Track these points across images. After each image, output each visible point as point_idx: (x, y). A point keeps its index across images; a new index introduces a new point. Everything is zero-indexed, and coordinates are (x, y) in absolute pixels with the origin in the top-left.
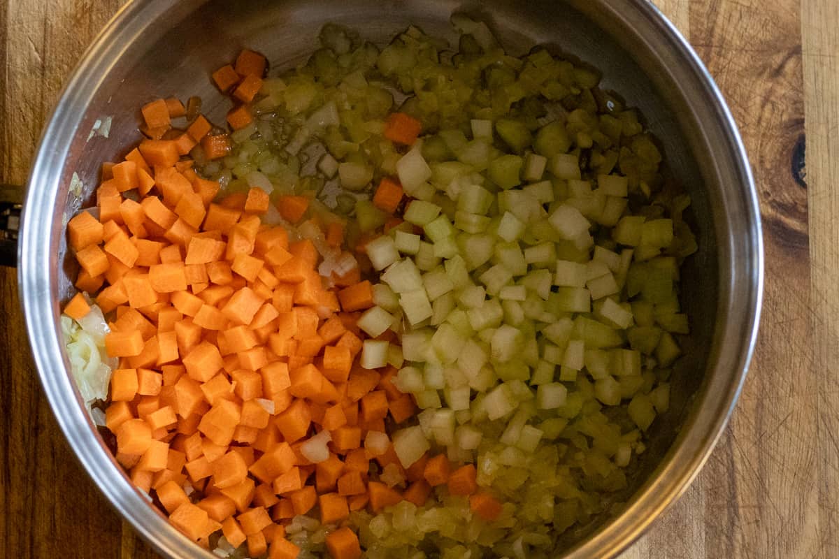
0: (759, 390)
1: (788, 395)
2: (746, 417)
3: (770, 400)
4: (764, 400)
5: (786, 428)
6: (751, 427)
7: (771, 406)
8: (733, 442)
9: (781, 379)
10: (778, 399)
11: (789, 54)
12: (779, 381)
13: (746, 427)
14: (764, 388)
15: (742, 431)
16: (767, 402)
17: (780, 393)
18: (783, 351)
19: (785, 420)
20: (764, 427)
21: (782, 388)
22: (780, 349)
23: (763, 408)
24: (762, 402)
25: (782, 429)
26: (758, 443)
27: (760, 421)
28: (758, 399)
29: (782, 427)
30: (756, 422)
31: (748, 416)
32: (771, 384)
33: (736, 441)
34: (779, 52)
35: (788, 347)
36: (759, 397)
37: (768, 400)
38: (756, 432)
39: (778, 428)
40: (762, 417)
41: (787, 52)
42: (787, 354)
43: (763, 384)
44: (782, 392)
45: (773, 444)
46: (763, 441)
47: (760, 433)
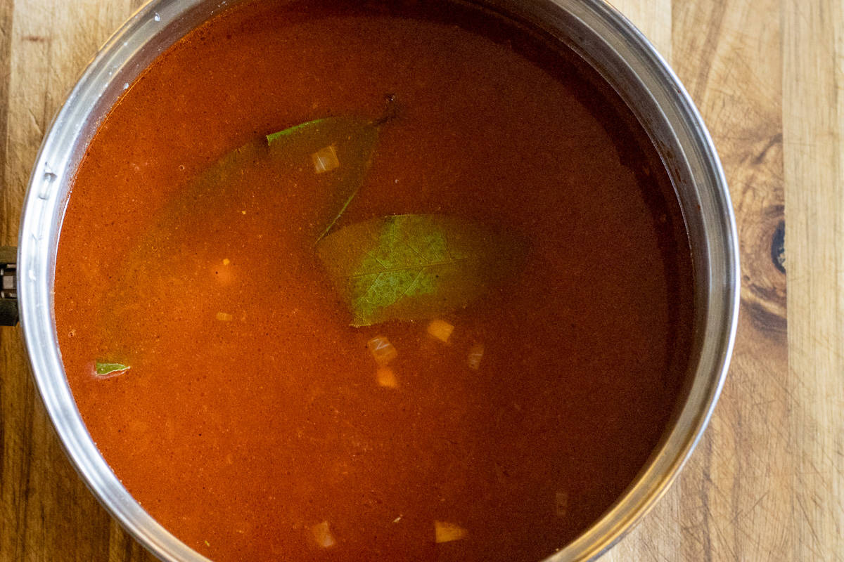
0: (736, 470)
1: (764, 475)
2: (722, 496)
3: (746, 480)
4: (741, 480)
5: (763, 507)
6: (728, 506)
7: (747, 486)
8: (710, 520)
9: (758, 459)
10: (755, 479)
11: (770, 142)
12: (756, 460)
13: (722, 506)
14: (741, 468)
15: (718, 508)
16: (743, 482)
17: (756, 473)
18: (761, 433)
19: (761, 499)
20: (740, 507)
21: (759, 468)
22: (757, 430)
23: (739, 487)
24: (739, 482)
25: (758, 508)
26: (734, 521)
27: (736, 500)
28: (735, 478)
29: (757, 506)
30: (733, 501)
31: (725, 494)
32: (748, 464)
33: (713, 519)
34: (760, 139)
35: (765, 428)
36: (736, 476)
37: (744, 479)
38: (733, 511)
39: (754, 507)
40: (738, 497)
41: (769, 140)
42: (763, 435)
43: (740, 463)
44: (758, 472)
45: (749, 523)
46: (739, 520)
47: (736, 512)
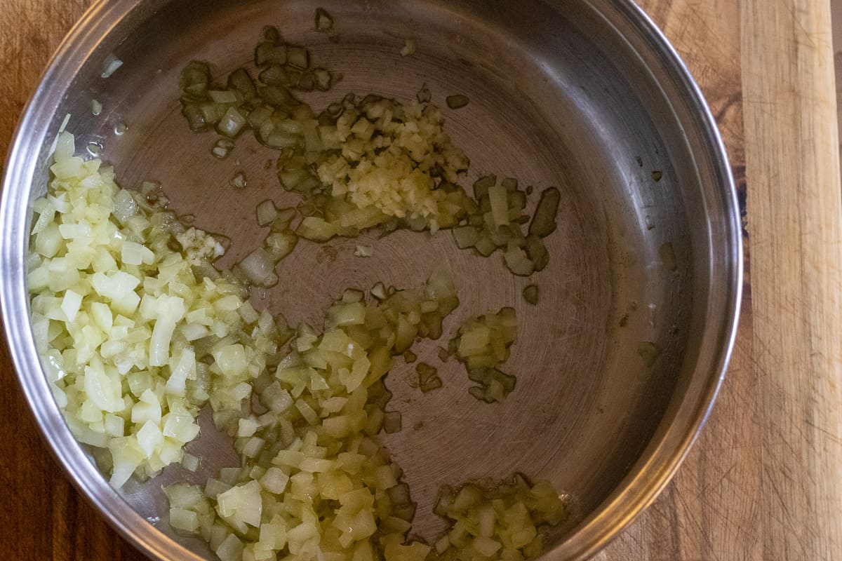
0: (701, 442)
1: (731, 447)
2: (688, 469)
3: (713, 452)
4: (707, 452)
5: (730, 480)
6: (694, 480)
7: (714, 458)
8: (676, 495)
9: (724, 430)
10: (722, 451)
11: (729, 101)
12: (721, 433)
13: (689, 480)
14: (707, 440)
15: (685, 484)
16: (709, 454)
17: (722, 445)
18: (726, 403)
19: (729, 472)
20: (707, 480)
21: (725, 440)
22: (722, 400)
23: (705, 460)
24: (705, 453)
25: (725, 481)
26: (701, 496)
27: (703, 474)
28: (701, 451)
29: (725, 479)
30: (699, 474)
31: (691, 468)
32: (713, 435)
33: (679, 494)
34: (719, 98)
35: (731, 398)
36: (702, 448)
37: (711, 452)
38: (699, 485)
39: (721, 481)
40: (705, 470)
41: (727, 99)
42: (729, 405)
43: (706, 436)
44: (724, 444)
45: (716, 497)
46: (706, 494)
47: (703, 486)
